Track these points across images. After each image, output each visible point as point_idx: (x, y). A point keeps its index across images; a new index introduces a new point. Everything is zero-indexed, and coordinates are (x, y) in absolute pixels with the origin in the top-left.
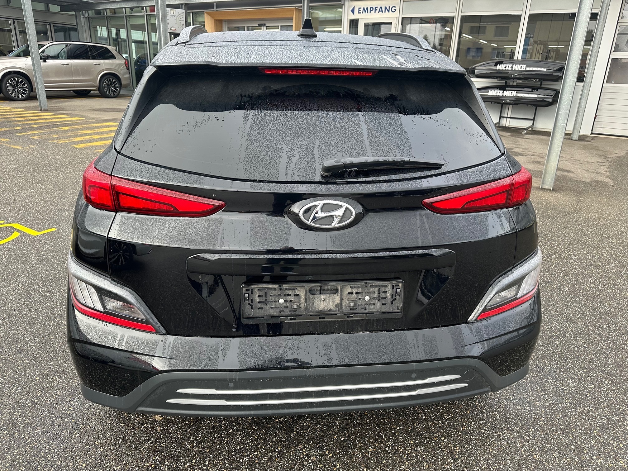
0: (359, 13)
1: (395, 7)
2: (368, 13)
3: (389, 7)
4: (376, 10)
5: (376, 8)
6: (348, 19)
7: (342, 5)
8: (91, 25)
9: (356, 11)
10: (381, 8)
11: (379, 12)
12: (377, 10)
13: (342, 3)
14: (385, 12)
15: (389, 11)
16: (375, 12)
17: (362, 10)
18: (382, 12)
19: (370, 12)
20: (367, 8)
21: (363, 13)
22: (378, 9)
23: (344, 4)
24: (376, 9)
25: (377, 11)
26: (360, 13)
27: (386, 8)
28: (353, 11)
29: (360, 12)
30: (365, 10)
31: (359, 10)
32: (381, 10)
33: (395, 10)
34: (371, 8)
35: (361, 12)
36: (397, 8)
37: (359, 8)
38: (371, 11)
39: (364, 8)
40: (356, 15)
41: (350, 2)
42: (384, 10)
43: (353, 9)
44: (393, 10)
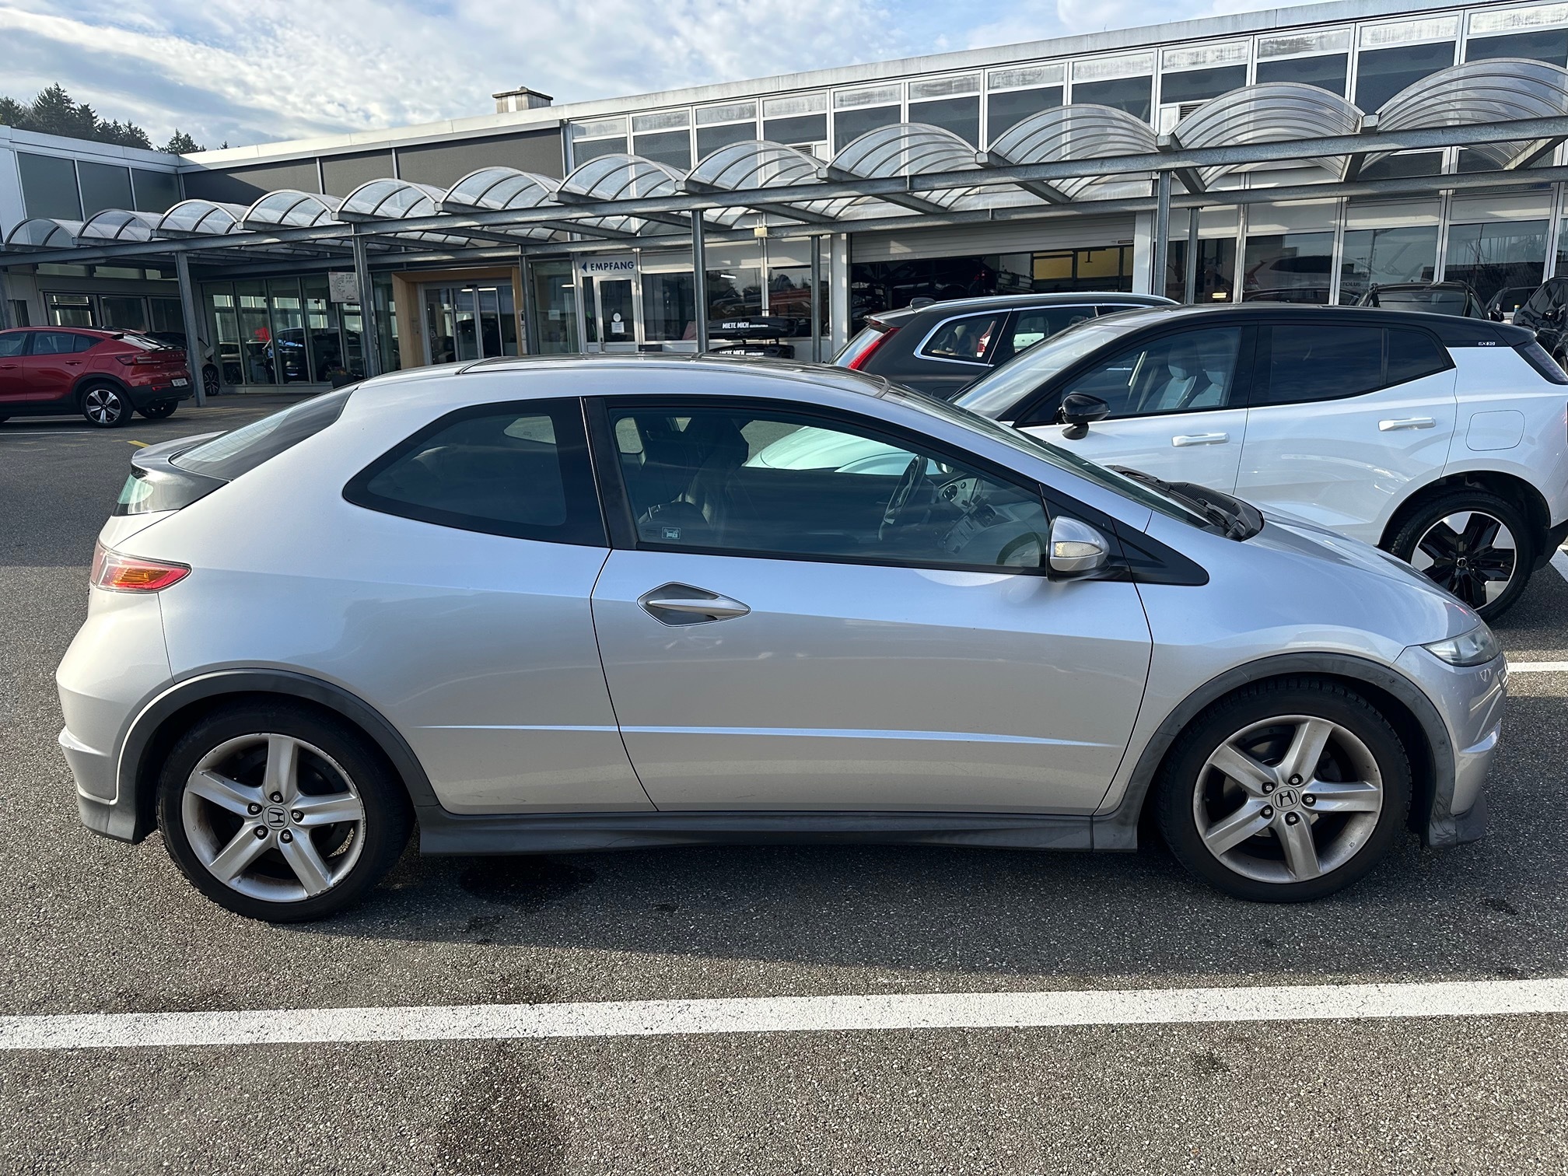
0: (592, 271)
2: (603, 270)
3: (625, 262)
4: (611, 266)
5: (610, 263)
7: (571, 261)
8: (204, 294)
9: (589, 269)
10: (616, 263)
11: (615, 268)
13: (571, 259)
14: (621, 270)
15: (626, 268)
16: (610, 270)
17: (595, 266)
18: (618, 270)
19: (605, 270)
20: (601, 265)
21: (597, 271)
22: (613, 265)
25: (613, 268)
26: (594, 271)
27: (621, 263)
28: (585, 267)
30: (599, 269)
31: (592, 267)
32: (617, 266)
33: (632, 265)
34: (604, 263)
35: (594, 268)
36: (635, 265)
37: (591, 264)
38: (605, 267)
39: (597, 265)
40: (589, 273)
41: (580, 257)
42: (620, 266)
43: (585, 264)
44: (630, 265)
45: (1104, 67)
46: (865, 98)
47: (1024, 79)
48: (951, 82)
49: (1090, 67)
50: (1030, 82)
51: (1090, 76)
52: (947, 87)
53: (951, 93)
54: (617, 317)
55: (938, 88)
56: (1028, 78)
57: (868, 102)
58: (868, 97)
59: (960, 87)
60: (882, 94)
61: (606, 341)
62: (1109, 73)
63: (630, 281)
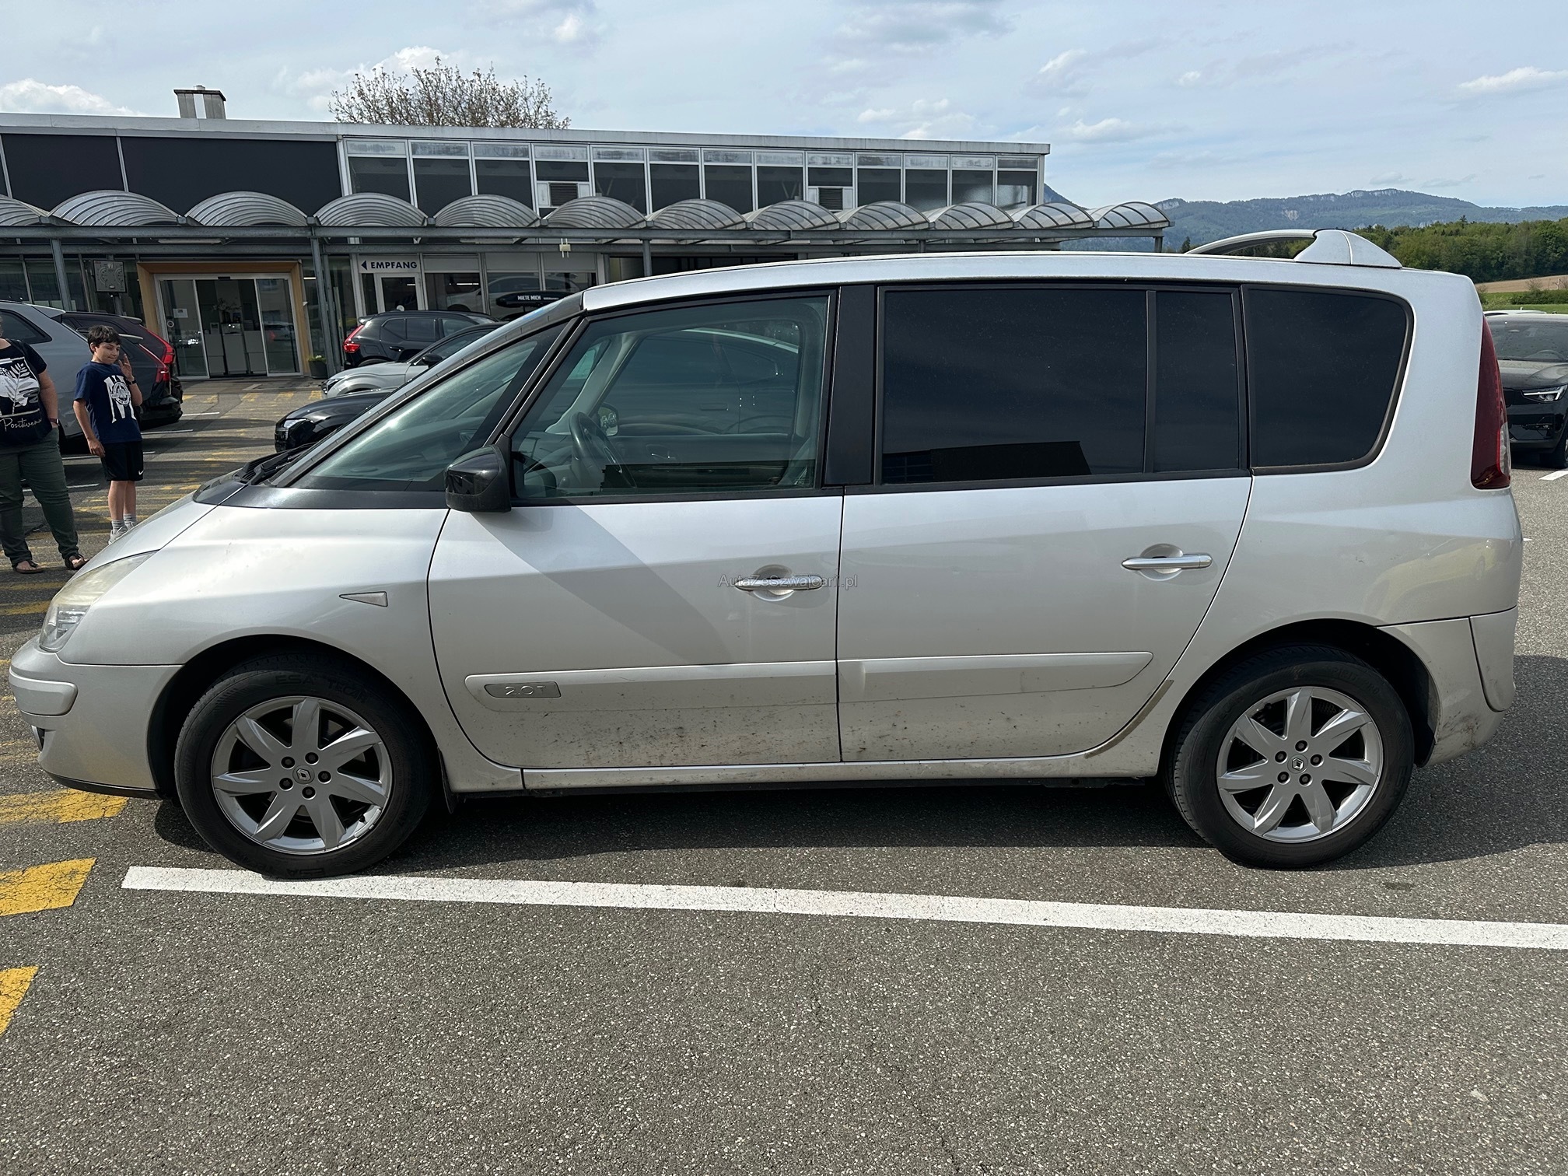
0: (372, 268)
2: (384, 268)
3: (408, 263)
4: (392, 265)
5: (392, 263)
6: (359, 273)
7: (350, 259)
9: (369, 265)
10: (398, 263)
11: (397, 267)
12: (394, 265)
14: (404, 267)
15: (408, 267)
16: (392, 268)
17: (375, 264)
20: (382, 263)
21: (377, 268)
22: (396, 264)
23: (352, 261)
25: (394, 267)
26: (375, 268)
27: (404, 264)
28: (364, 265)
30: (380, 265)
31: (372, 265)
32: (399, 265)
33: (416, 266)
34: (386, 263)
35: (375, 266)
36: (418, 265)
37: (372, 263)
38: (386, 266)
40: (369, 270)
41: (359, 257)
42: (402, 265)
43: (365, 263)
44: (413, 265)
45: (775, 157)
46: (617, 155)
47: (727, 158)
48: (678, 153)
49: (766, 157)
50: (731, 161)
51: (767, 162)
52: (676, 156)
53: (679, 161)
55: (670, 156)
56: (729, 158)
57: (620, 159)
58: (619, 155)
59: (685, 158)
60: (629, 154)
62: (778, 163)
63: (414, 278)
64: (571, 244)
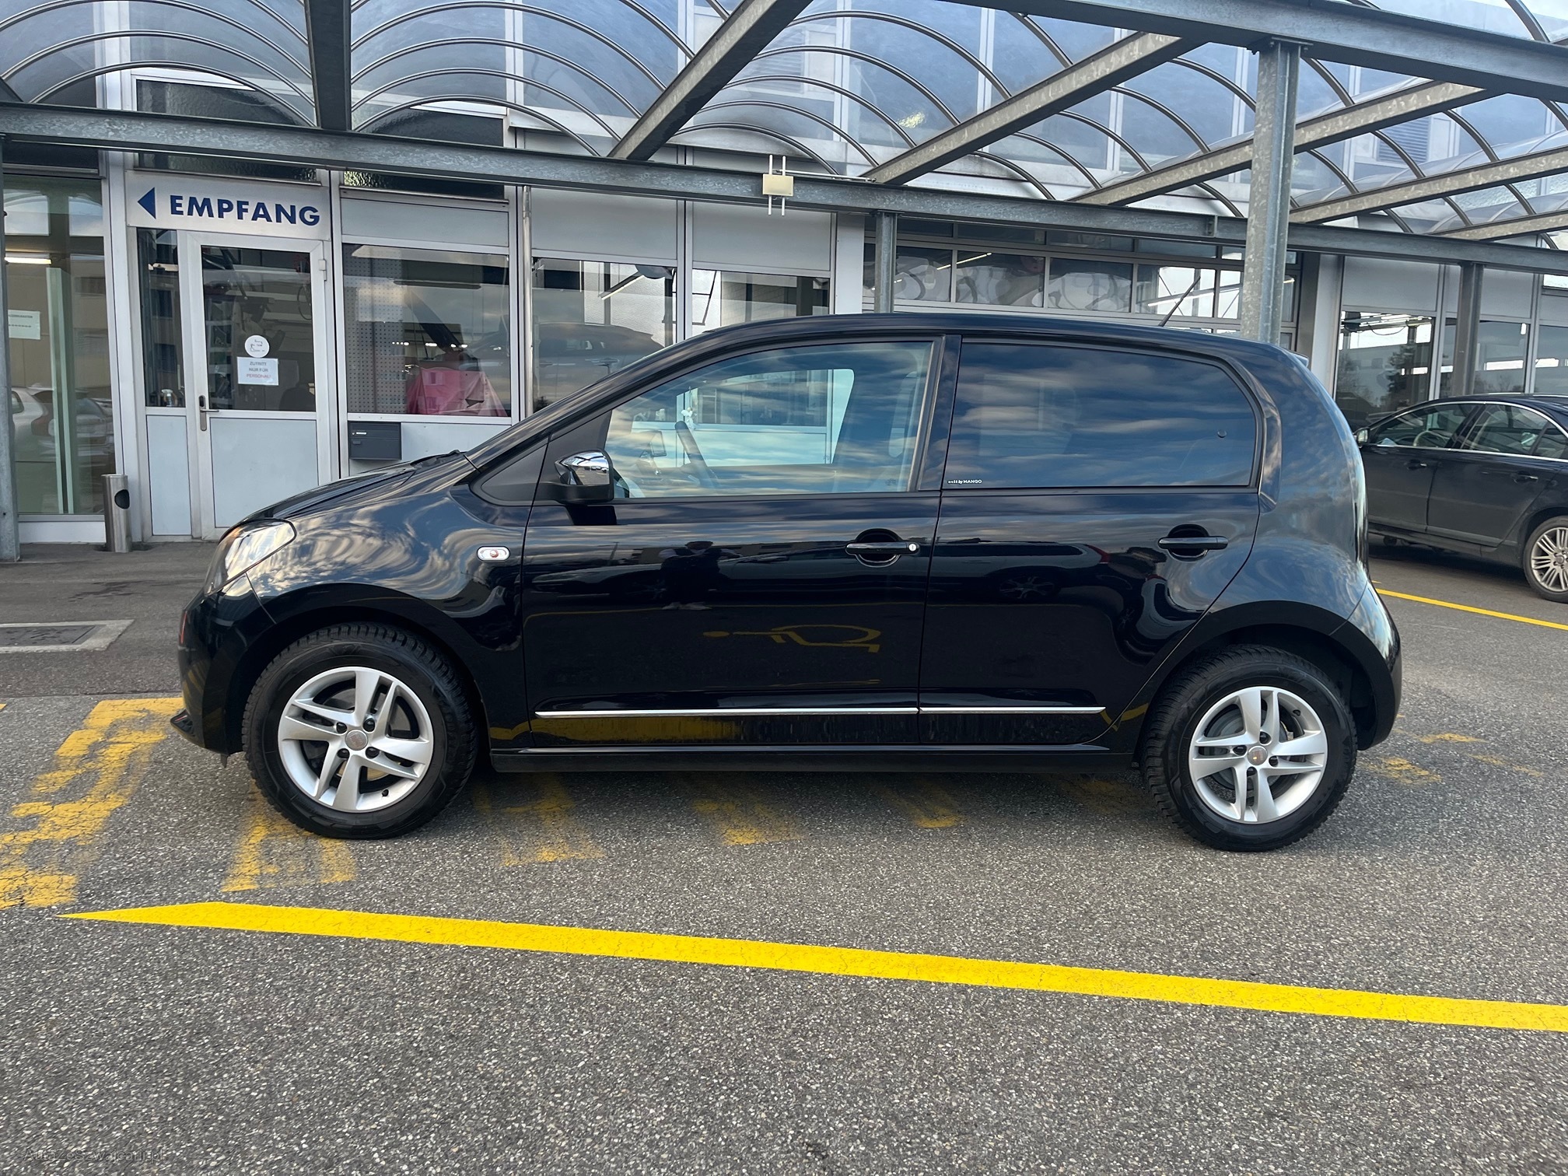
0: (174, 212)
1: (315, 211)
2: (211, 215)
3: (293, 208)
5: (240, 204)
6: (128, 227)
7: (99, 179)
9: (162, 204)
10: (261, 206)
11: (254, 219)
12: (246, 210)
13: (101, 173)
14: (279, 220)
15: (292, 220)
16: (240, 217)
18: (269, 220)
19: (221, 216)
20: (207, 202)
21: (190, 213)
22: (251, 208)
23: (106, 178)
24: (244, 207)
25: (246, 216)
26: (181, 213)
27: (279, 209)
28: (148, 202)
29: (178, 209)
30: (200, 207)
32: (261, 213)
33: (316, 219)
34: (220, 202)
35: (185, 208)
36: (323, 215)
37: (173, 198)
40: (163, 219)
41: (130, 174)
42: (273, 216)
43: (152, 194)
44: (307, 215)
54: (257, 345)
61: (213, 406)
63: (307, 256)
64: (797, 179)
